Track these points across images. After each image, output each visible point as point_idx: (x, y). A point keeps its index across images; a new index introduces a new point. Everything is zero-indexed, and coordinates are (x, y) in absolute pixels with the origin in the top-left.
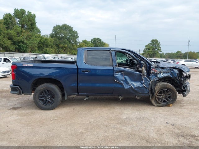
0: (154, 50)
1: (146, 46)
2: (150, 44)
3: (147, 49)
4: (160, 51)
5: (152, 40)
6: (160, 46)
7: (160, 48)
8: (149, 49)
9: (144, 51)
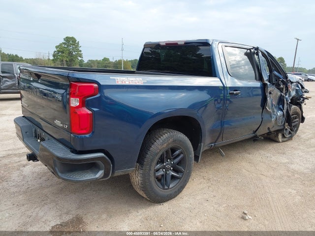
0: (70, 53)
1: (57, 47)
2: (63, 43)
3: (59, 52)
4: (81, 57)
5: (67, 37)
6: (80, 49)
7: (80, 51)
8: (63, 52)
9: (54, 56)
